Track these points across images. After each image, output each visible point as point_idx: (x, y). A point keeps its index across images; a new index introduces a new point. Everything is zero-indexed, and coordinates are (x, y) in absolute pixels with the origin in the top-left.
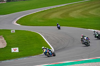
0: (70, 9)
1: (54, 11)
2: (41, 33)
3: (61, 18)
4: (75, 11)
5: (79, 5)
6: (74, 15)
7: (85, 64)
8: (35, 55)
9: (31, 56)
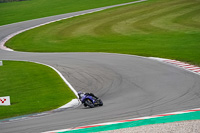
0: (113, 18)
1: (82, 21)
2: (57, 66)
3: (94, 35)
4: (123, 22)
5: (130, 10)
6: (121, 29)
7: (143, 127)
8: (43, 110)
9: (36, 112)
